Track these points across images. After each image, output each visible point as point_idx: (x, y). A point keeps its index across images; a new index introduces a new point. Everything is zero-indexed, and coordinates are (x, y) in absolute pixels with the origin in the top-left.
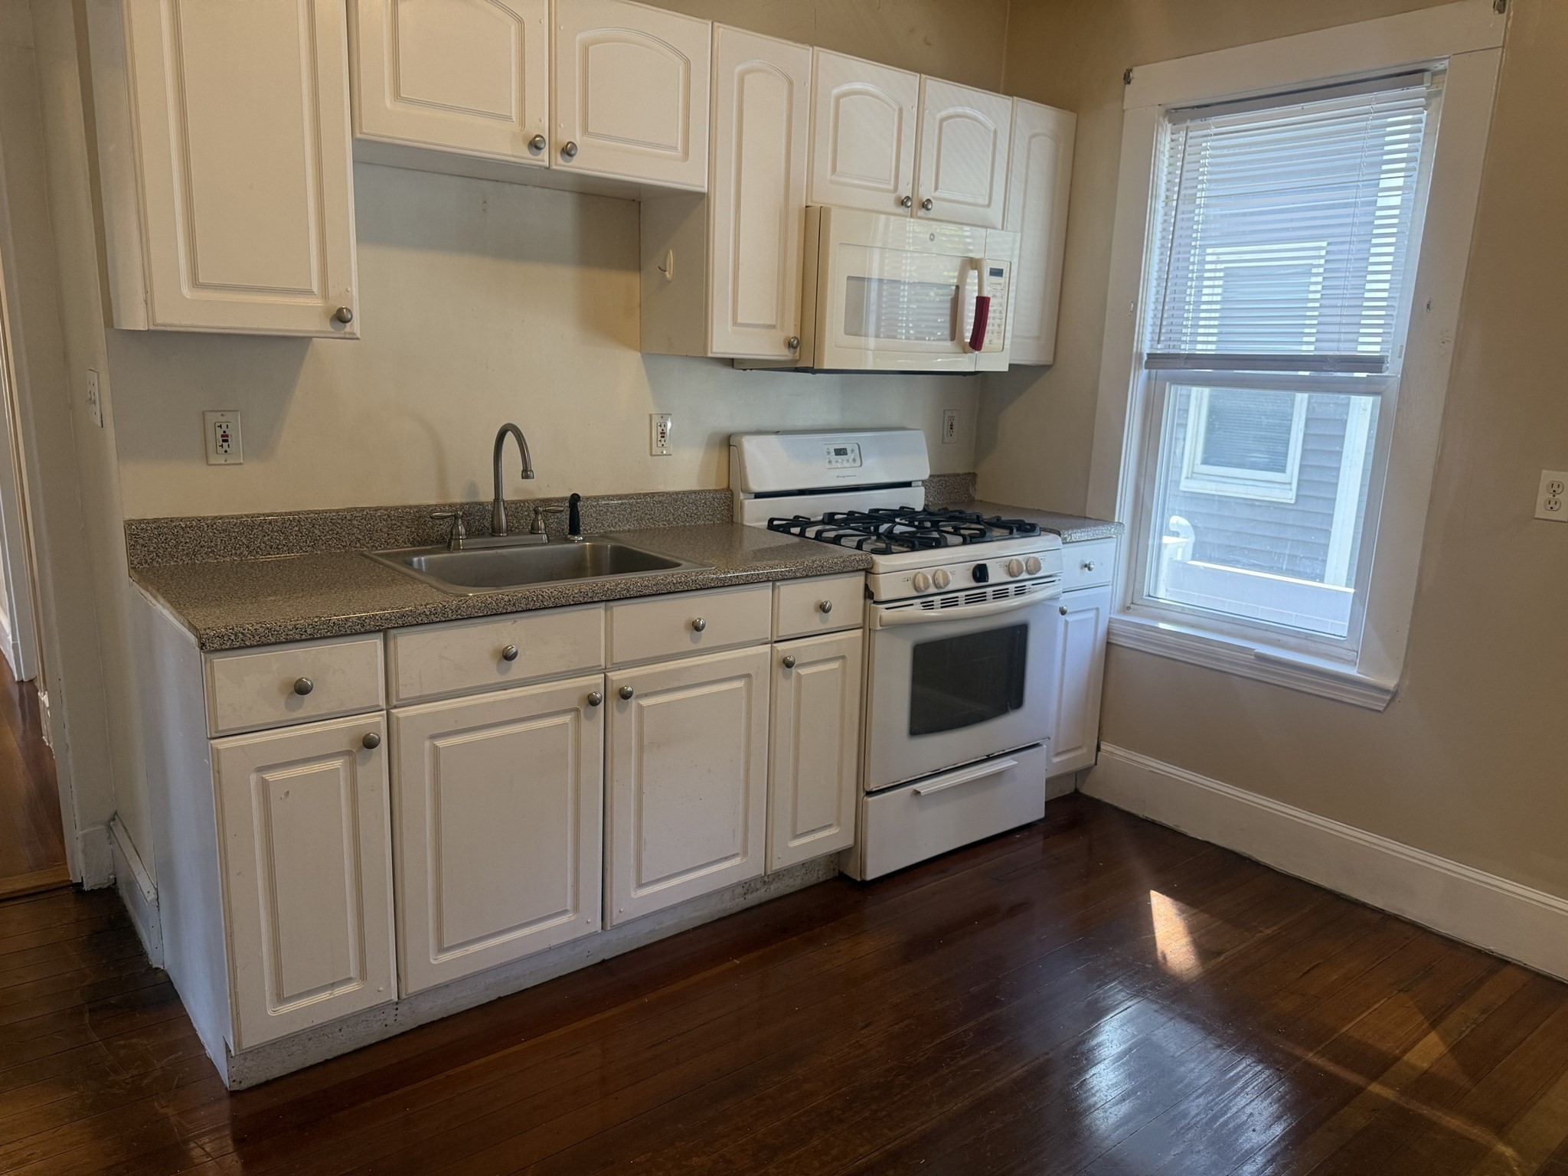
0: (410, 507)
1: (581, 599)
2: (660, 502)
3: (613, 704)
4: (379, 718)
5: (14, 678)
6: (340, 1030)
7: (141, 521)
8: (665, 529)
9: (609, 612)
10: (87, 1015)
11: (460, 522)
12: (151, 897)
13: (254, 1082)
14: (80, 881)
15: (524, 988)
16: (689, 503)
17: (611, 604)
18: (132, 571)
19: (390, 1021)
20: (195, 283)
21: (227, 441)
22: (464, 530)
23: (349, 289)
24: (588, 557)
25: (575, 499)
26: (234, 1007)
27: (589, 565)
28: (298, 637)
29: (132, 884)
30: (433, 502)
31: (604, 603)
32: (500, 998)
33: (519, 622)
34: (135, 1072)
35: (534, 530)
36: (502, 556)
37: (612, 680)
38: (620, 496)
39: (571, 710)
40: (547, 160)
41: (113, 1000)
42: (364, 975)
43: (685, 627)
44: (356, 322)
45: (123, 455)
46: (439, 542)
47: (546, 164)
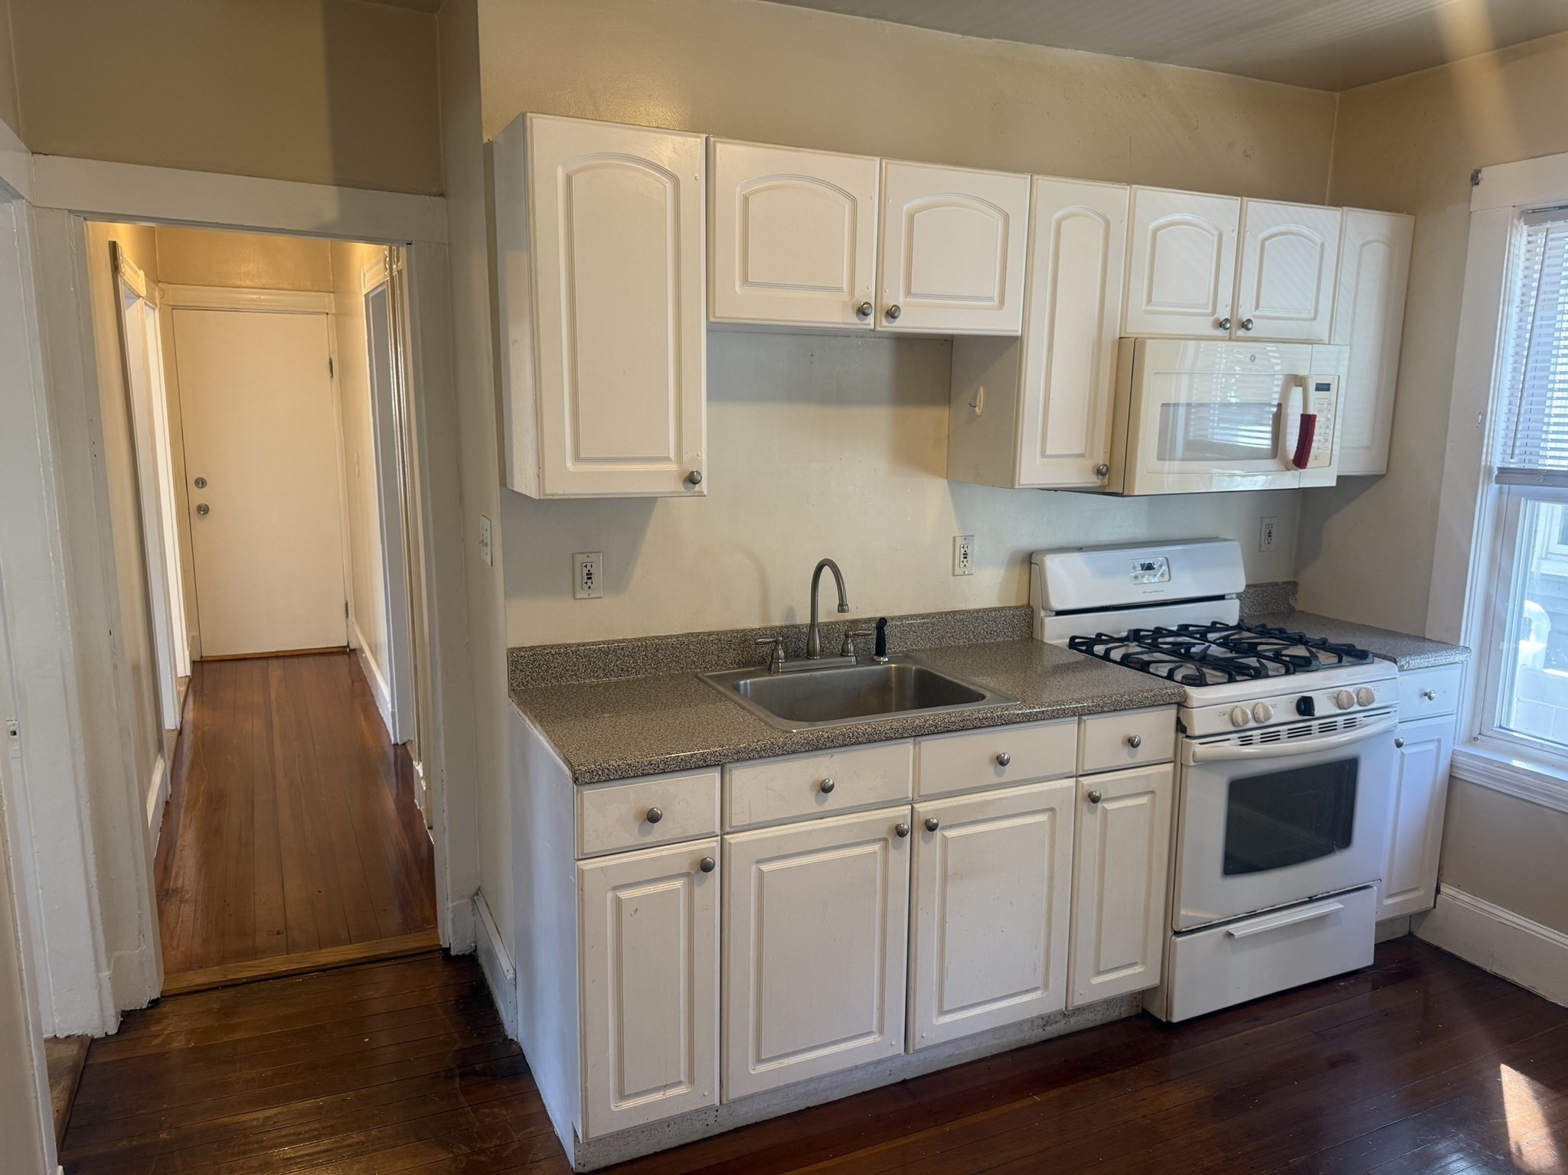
0: (738, 631)
1: (892, 735)
2: (961, 620)
3: (919, 834)
4: (714, 843)
5: (390, 741)
6: (668, 1126)
7: (520, 649)
8: (965, 646)
9: (917, 746)
10: (457, 1079)
11: (780, 647)
12: (510, 976)
13: (596, 1167)
14: (448, 946)
15: (831, 1100)
16: (989, 621)
17: (920, 739)
18: (512, 694)
19: (711, 1121)
20: (577, 458)
21: (590, 578)
22: (783, 654)
23: (700, 454)
24: (893, 678)
25: (882, 622)
26: (584, 1100)
27: (893, 686)
28: (652, 772)
29: (491, 953)
30: (757, 626)
31: (912, 739)
32: (808, 1108)
33: (836, 757)
34: (498, 1142)
35: (844, 653)
36: (816, 678)
37: (919, 812)
38: (922, 616)
39: (880, 840)
40: (872, 322)
41: (478, 1067)
42: (691, 1080)
43: (991, 761)
44: (704, 482)
45: (508, 594)
46: (760, 663)
47: (872, 327)
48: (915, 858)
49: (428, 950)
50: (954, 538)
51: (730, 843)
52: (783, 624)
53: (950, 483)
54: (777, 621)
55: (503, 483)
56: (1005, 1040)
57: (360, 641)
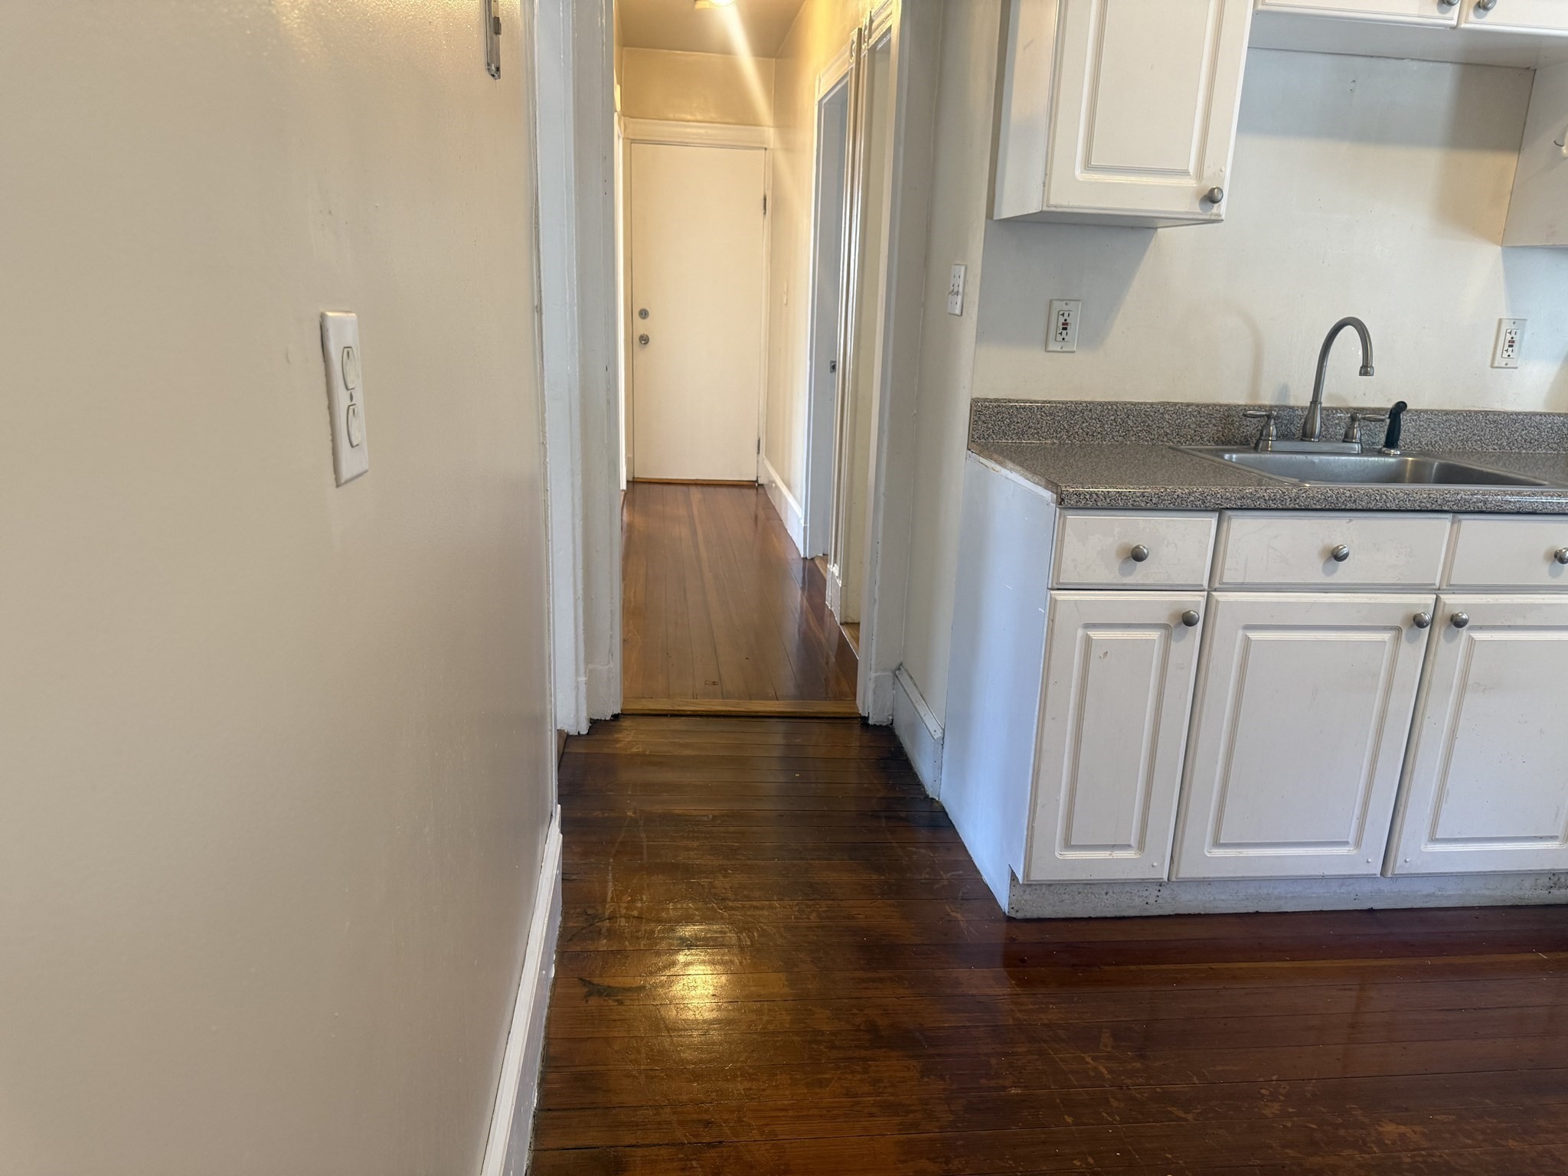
0: (1221, 406)
1: (1428, 506)
2: (1494, 422)
3: (1440, 631)
4: (1200, 598)
5: (800, 555)
6: (1107, 894)
7: (985, 400)
9: (1456, 526)
10: (884, 820)
12: (938, 735)
13: (1029, 915)
14: (867, 715)
15: (1285, 910)
16: (1530, 427)
17: (1461, 516)
18: (972, 445)
19: (1151, 901)
20: (1088, 166)
21: (1066, 329)
22: (1275, 432)
23: (1223, 170)
24: (1409, 468)
25: (1401, 407)
26: (1029, 840)
28: (1143, 507)
29: (916, 724)
30: (1242, 402)
31: (1452, 515)
32: (1257, 912)
33: (1354, 522)
35: (1347, 438)
37: (1445, 604)
38: (1447, 413)
39: (1391, 628)
40: (1456, 17)
41: (903, 814)
42: (1141, 846)
43: (1547, 557)
44: (1224, 203)
45: (981, 337)
46: (1241, 444)
47: (1454, 23)
48: (1432, 654)
49: (847, 715)
50: (1500, 321)
51: (1217, 601)
52: (1273, 403)
53: (1504, 253)
54: (1267, 399)
55: (990, 214)
56: (1498, 893)
57: (770, 474)
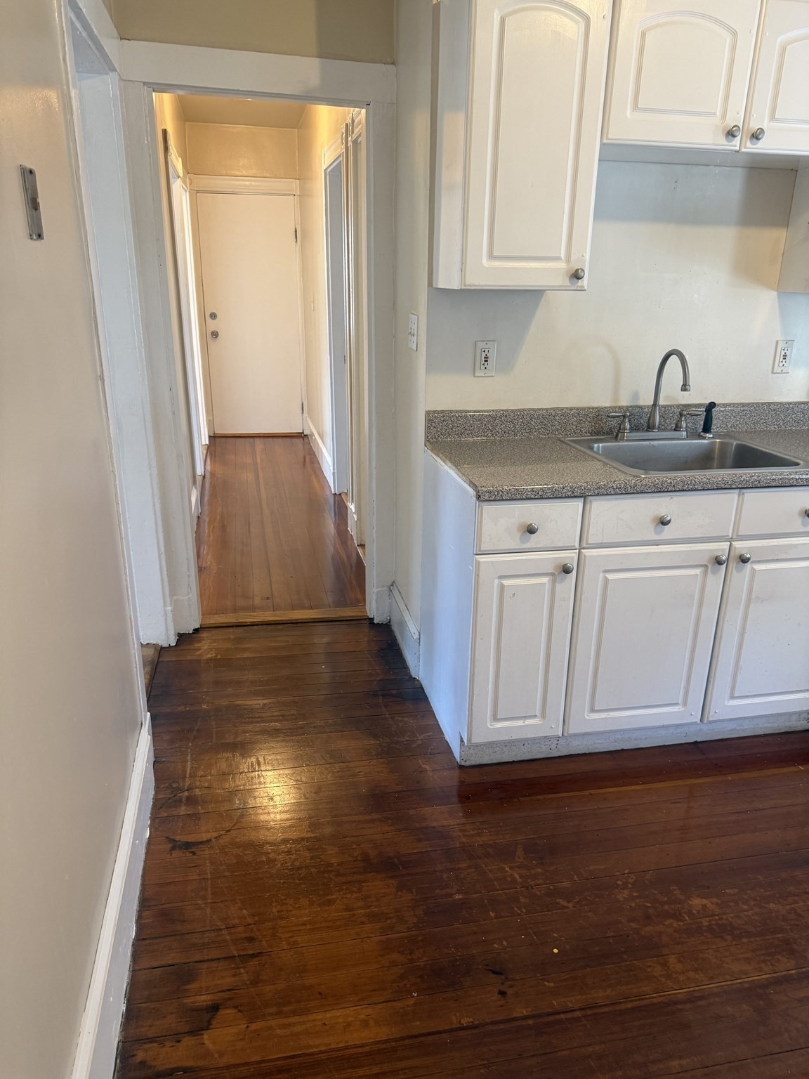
0: (593, 408)
1: (723, 486)
2: (774, 410)
4: (573, 554)
5: (331, 491)
6: (524, 746)
7: (435, 412)
8: (775, 431)
9: (741, 497)
10: (381, 697)
11: (627, 420)
12: (416, 636)
13: (473, 763)
14: (372, 617)
15: (639, 747)
16: (798, 412)
17: (744, 491)
18: (428, 443)
19: (553, 747)
20: (491, 256)
21: (487, 361)
22: (628, 426)
23: (584, 255)
24: (717, 451)
25: (712, 405)
26: (470, 718)
27: (716, 457)
28: (533, 496)
29: (402, 623)
30: (608, 405)
31: (738, 490)
32: (623, 750)
33: (675, 499)
34: (408, 739)
35: (677, 428)
36: (654, 446)
37: (735, 548)
38: (743, 405)
39: (701, 566)
40: (738, 145)
41: (394, 692)
42: (543, 715)
43: (800, 514)
44: (586, 278)
45: (429, 369)
46: (608, 434)
47: (737, 148)
48: (728, 582)
49: (359, 618)
50: (777, 342)
51: (585, 556)
52: (628, 404)
53: (778, 295)
54: (624, 402)
55: (430, 284)
56: (776, 725)
57: (310, 428)
